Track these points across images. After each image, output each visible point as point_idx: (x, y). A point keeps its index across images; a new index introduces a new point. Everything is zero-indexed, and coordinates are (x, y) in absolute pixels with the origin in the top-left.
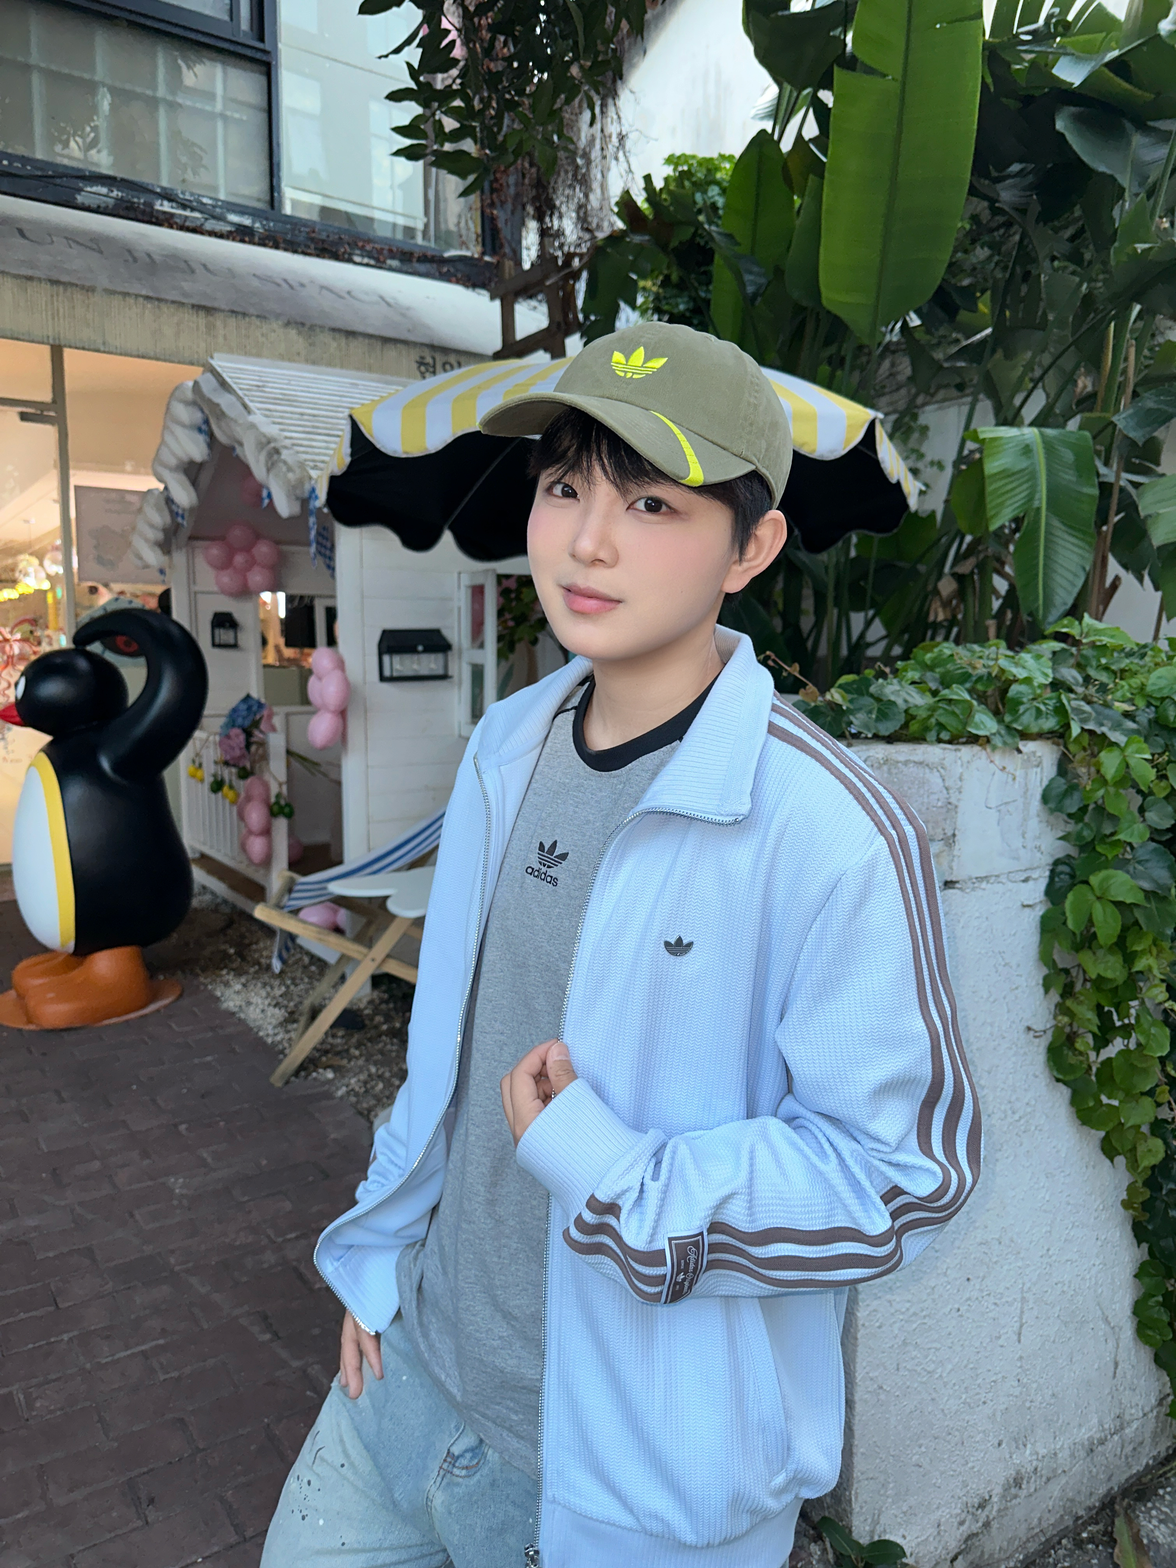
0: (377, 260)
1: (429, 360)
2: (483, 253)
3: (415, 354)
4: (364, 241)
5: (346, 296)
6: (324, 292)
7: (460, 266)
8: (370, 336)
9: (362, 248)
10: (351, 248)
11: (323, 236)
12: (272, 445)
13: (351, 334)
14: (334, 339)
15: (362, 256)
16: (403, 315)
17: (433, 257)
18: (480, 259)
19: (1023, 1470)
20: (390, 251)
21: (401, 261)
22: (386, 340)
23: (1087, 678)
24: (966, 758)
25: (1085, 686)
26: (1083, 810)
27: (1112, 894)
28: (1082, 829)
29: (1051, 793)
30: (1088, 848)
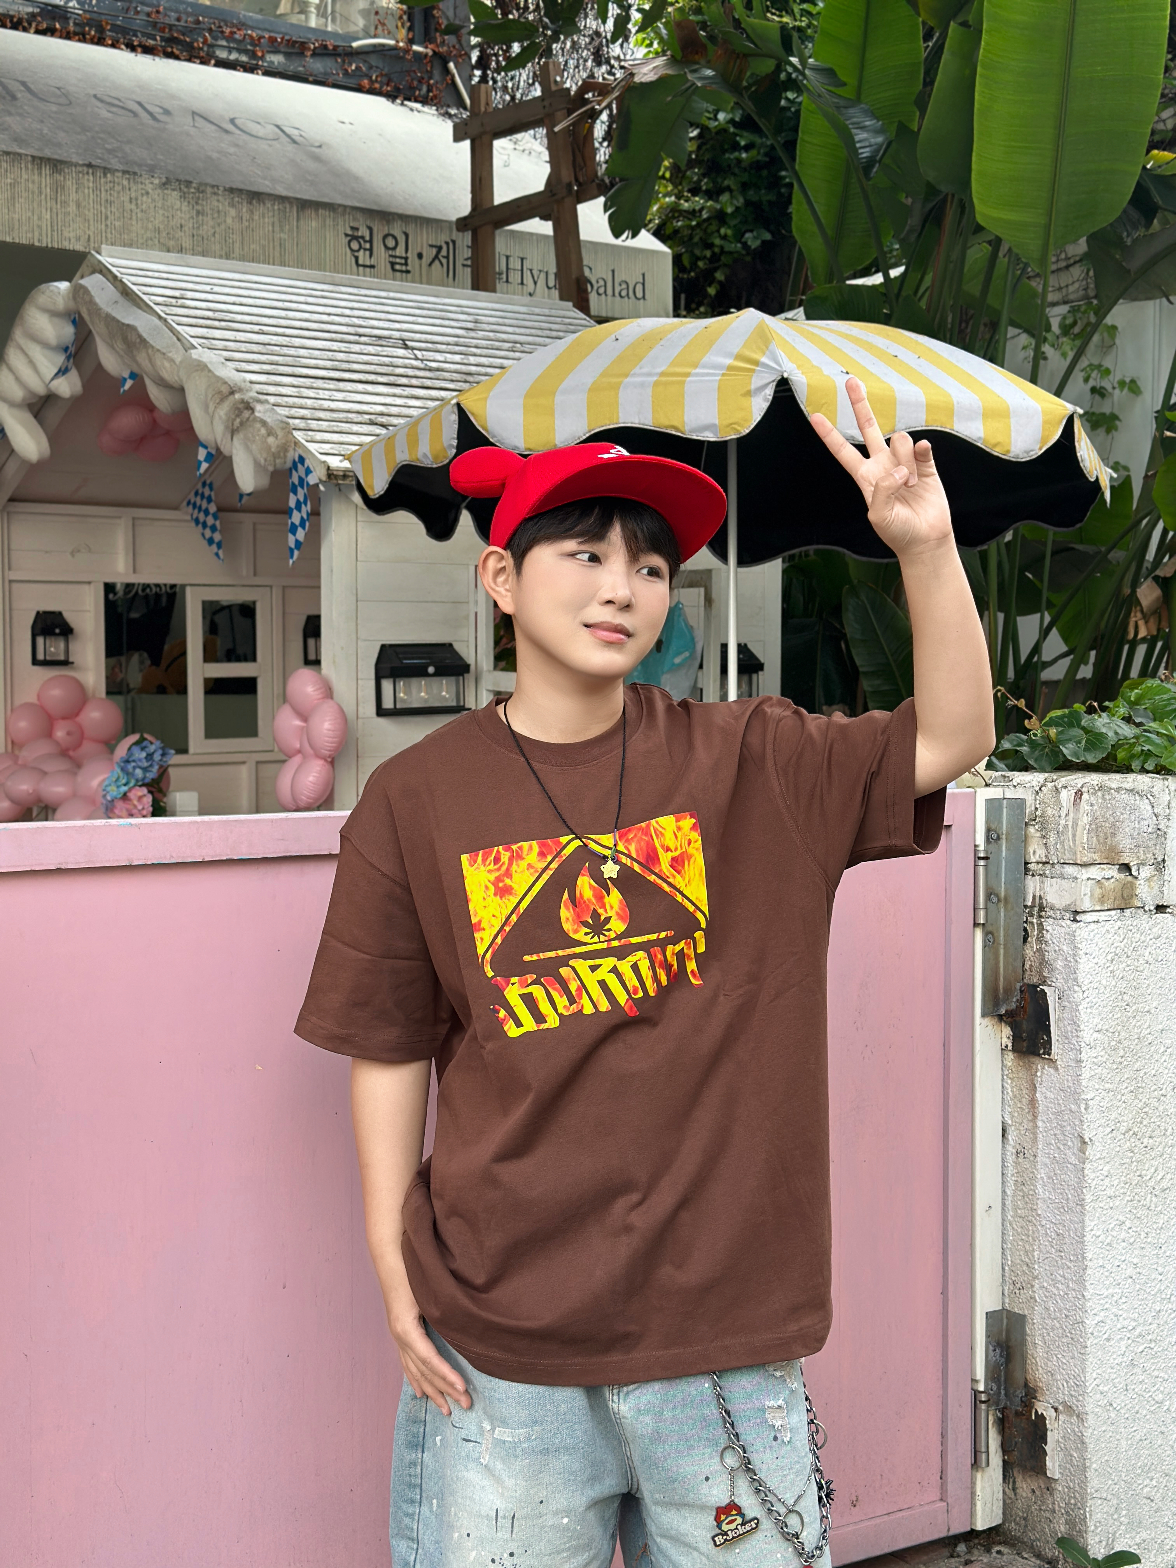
0: (253, 55)
1: (364, 232)
2: (411, 41)
3: (344, 226)
4: (233, 25)
5: (230, 127)
6: (200, 122)
7: (374, 60)
8: (283, 199)
9: (230, 38)
10: (215, 38)
11: (171, 19)
12: (237, 396)
13: (255, 197)
14: (232, 205)
15: (230, 50)
16: (317, 158)
17: (336, 47)
18: (407, 51)
20: (272, 40)
21: (287, 55)
22: (304, 205)
24: (1173, 786)
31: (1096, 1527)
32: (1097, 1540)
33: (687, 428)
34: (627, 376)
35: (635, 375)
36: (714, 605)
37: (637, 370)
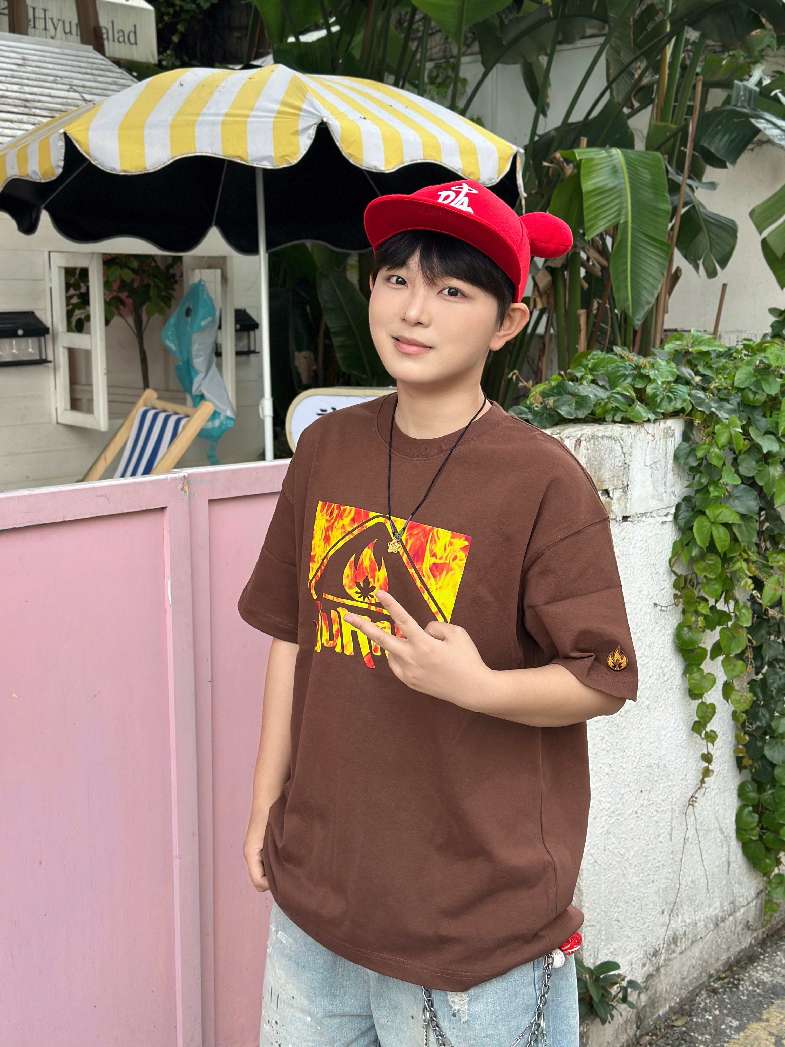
19: (678, 933)
23: (697, 373)
24: (634, 432)
25: (698, 379)
26: (700, 465)
27: (722, 519)
28: (700, 478)
29: (681, 453)
30: (704, 490)
31: (588, 945)
32: (588, 953)
33: (249, 159)
34: (199, 115)
35: (205, 115)
36: (229, 283)
37: (205, 111)
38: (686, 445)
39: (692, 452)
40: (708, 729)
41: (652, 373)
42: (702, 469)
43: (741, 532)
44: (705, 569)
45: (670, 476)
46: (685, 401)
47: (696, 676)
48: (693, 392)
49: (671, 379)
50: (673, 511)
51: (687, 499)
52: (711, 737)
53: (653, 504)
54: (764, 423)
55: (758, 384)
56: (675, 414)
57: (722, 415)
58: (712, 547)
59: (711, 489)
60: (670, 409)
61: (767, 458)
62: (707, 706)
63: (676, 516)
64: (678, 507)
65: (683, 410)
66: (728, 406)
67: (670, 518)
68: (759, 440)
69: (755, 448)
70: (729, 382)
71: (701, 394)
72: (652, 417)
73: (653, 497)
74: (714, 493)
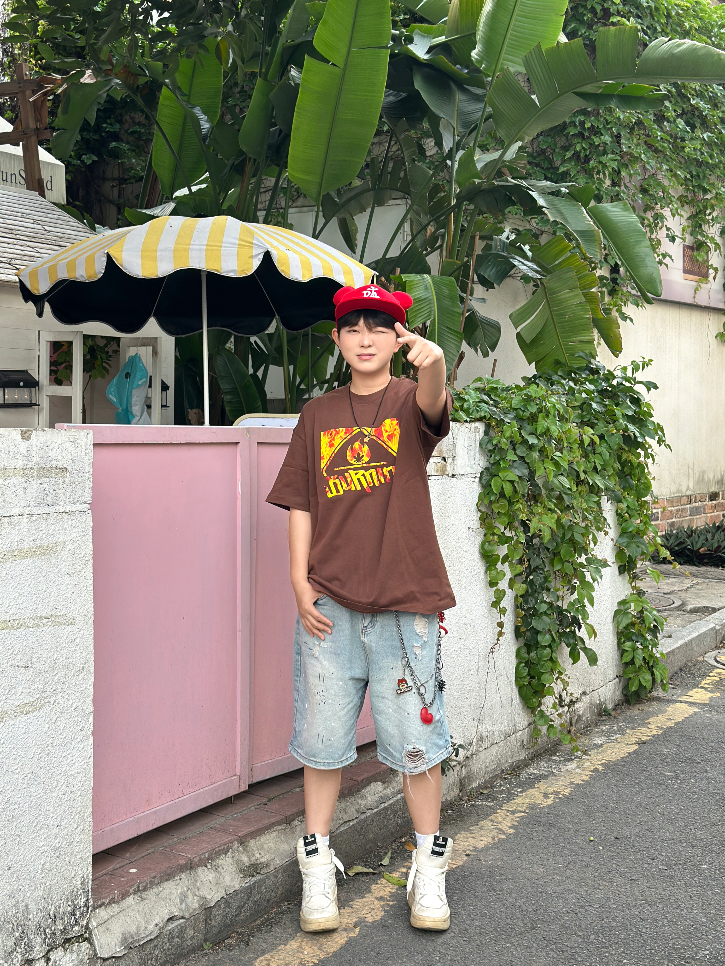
23: (491, 399)
24: (458, 427)
25: (491, 402)
26: (494, 449)
27: (508, 478)
28: (495, 456)
29: (483, 442)
30: (497, 463)
33: (222, 271)
34: (189, 245)
35: (193, 245)
38: (486, 437)
39: (490, 441)
40: (501, 606)
41: (466, 397)
42: (496, 451)
43: (519, 486)
44: (499, 508)
45: (477, 455)
46: (486, 412)
47: (494, 572)
48: (490, 408)
49: (477, 400)
50: (479, 475)
51: (487, 469)
52: (503, 611)
53: (468, 470)
54: (529, 428)
55: (525, 406)
56: (479, 420)
57: (507, 420)
58: (502, 495)
59: (501, 463)
60: (478, 416)
61: (531, 447)
62: (501, 591)
63: (481, 478)
64: (482, 473)
65: (485, 417)
66: (510, 416)
67: (477, 479)
68: (526, 437)
69: (525, 442)
70: (509, 405)
71: (495, 409)
72: (468, 420)
73: (468, 466)
74: (502, 465)
